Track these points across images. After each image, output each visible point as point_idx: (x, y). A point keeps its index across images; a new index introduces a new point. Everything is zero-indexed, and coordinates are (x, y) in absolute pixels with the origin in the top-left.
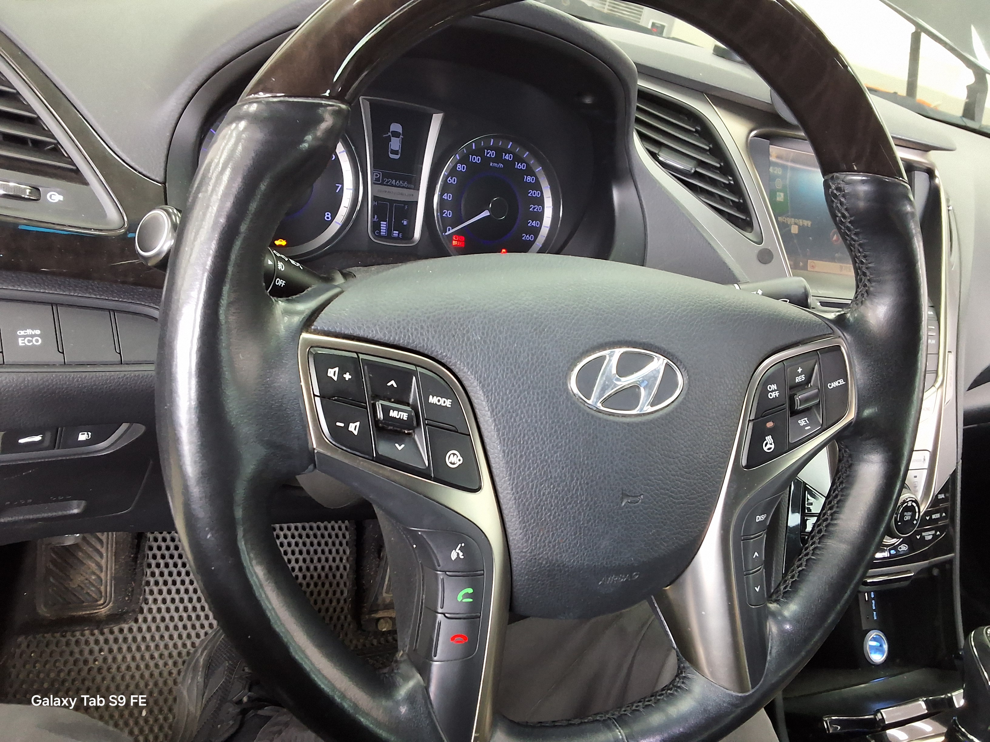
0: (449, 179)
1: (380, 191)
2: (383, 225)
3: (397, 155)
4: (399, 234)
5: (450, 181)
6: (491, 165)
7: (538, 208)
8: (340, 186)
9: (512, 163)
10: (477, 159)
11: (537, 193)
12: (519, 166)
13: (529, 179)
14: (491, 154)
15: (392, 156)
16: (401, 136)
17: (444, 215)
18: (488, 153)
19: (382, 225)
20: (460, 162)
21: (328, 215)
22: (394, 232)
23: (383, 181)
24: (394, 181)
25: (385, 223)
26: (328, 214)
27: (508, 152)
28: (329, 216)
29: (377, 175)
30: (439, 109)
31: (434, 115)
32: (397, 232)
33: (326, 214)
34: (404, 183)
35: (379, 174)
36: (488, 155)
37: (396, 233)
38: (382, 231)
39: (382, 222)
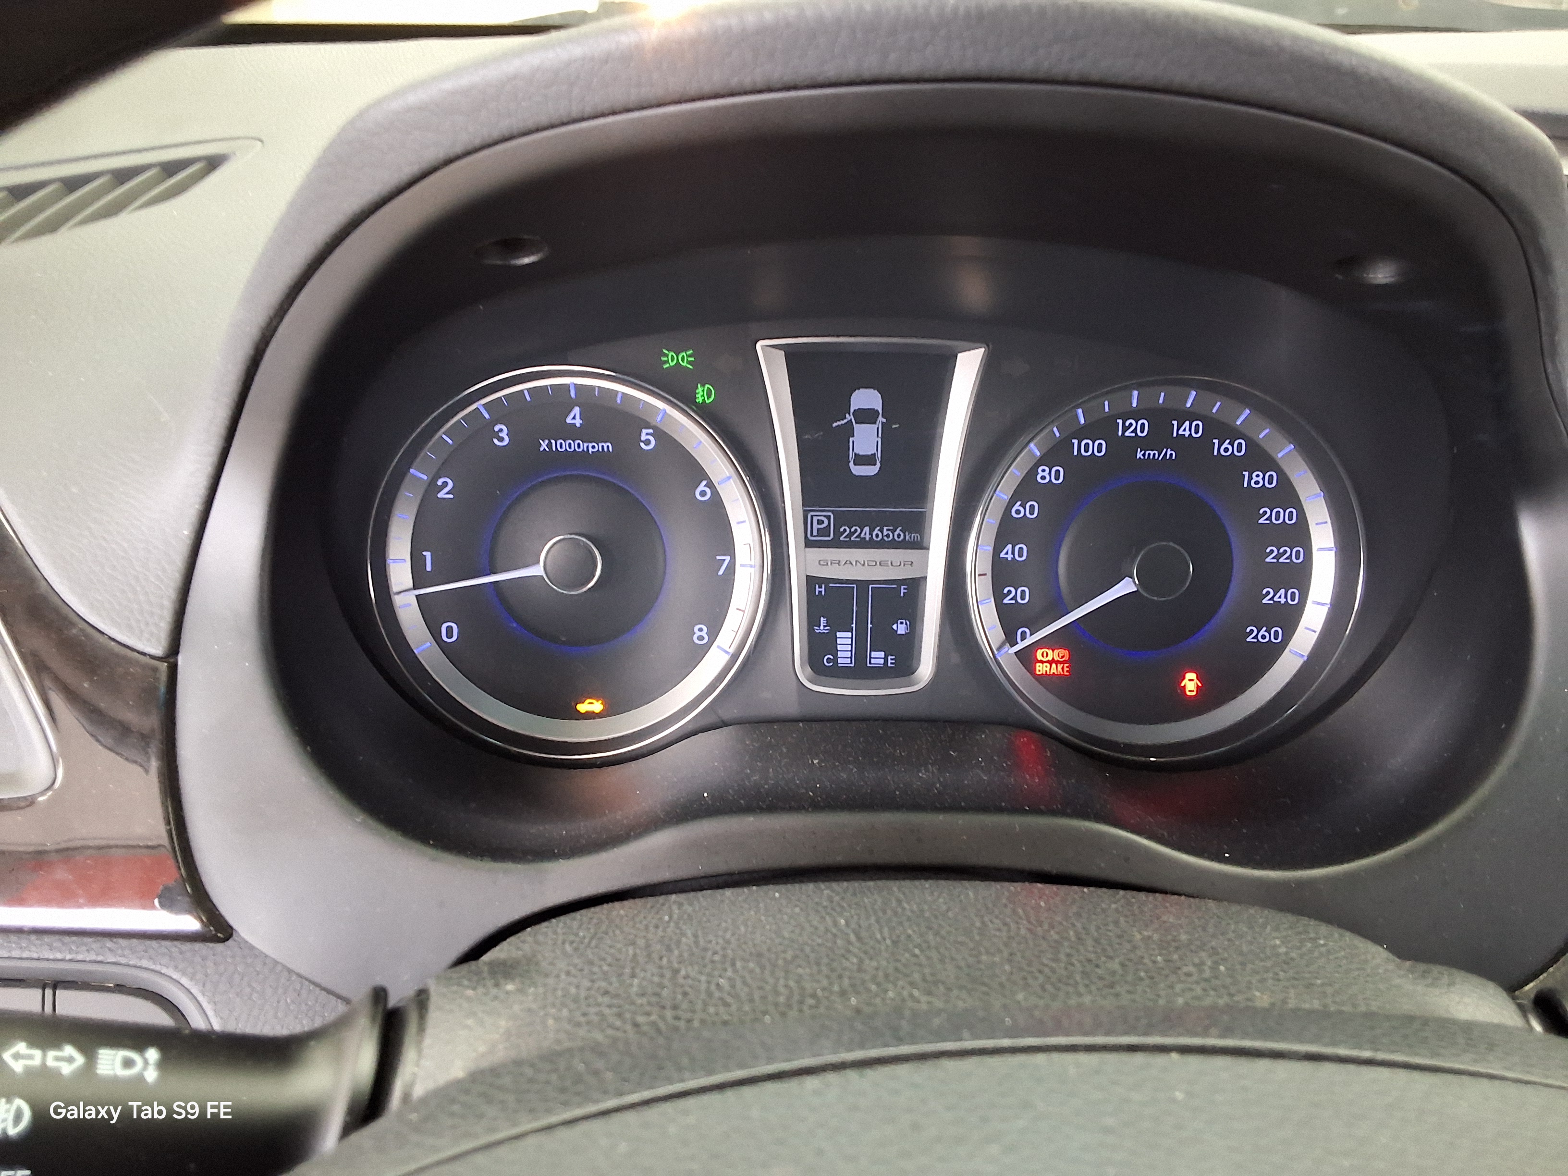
0: (1017, 506)
1: (823, 563)
2: (844, 640)
3: (875, 465)
4: (886, 659)
5: (1018, 512)
6: (1139, 455)
7: (1289, 554)
8: (728, 559)
9: (1205, 442)
10: (1096, 448)
11: (1284, 516)
12: (1225, 448)
13: (1258, 479)
14: (1139, 428)
15: (858, 470)
16: (881, 419)
17: (1006, 601)
18: (1125, 429)
19: (839, 641)
20: (1047, 459)
21: (700, 632)
22: (874, 654)
23: (838, 534)
24: (867, 529)
25: (849, 635)
26: (701, 630)
27: (1190, 416)
28: (704, 634)
29: (820, 522)
30: (972, 340)
31: (959, 355)
32: (882, 654)
33: (696, 628)
34: (893, 532)
35: (828, 518)
36: (1127, 434)
37: (877, 658)
38: (840, 654)
39: (839, 634)
